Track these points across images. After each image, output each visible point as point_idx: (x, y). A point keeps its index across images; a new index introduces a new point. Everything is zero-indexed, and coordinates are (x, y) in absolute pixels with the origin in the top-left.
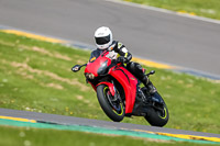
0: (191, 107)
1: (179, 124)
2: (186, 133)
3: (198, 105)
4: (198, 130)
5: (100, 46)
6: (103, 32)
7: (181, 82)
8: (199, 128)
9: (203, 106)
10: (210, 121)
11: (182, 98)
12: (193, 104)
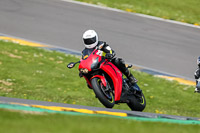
0: (60, 82)
1: (51, 97)
2: (57, 105)
3: (67, 80)
4: (68, 102)
5: (88, 46)
6: (90, 34)
7: (52, 59)
8: (69, 100)
9: (72, 81)
10: (79, 94)
11: (53, 74)
12: (63, 79)
